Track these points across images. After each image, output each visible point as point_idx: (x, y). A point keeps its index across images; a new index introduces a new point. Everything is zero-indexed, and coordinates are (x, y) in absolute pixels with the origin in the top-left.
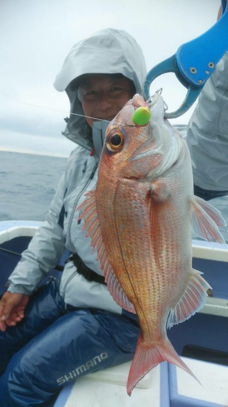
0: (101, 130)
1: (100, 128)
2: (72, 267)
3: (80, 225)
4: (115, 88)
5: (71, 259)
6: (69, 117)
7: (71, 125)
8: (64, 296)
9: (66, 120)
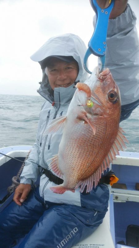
0: (59, 93)
1: (59, 92)
2: (45, 178)
3: (49, 150)
4: (68, 68)
5: (44, 173)
6: (41, 81)
7: (43, 86)
8: (43, 196)
9: (40, 83)
